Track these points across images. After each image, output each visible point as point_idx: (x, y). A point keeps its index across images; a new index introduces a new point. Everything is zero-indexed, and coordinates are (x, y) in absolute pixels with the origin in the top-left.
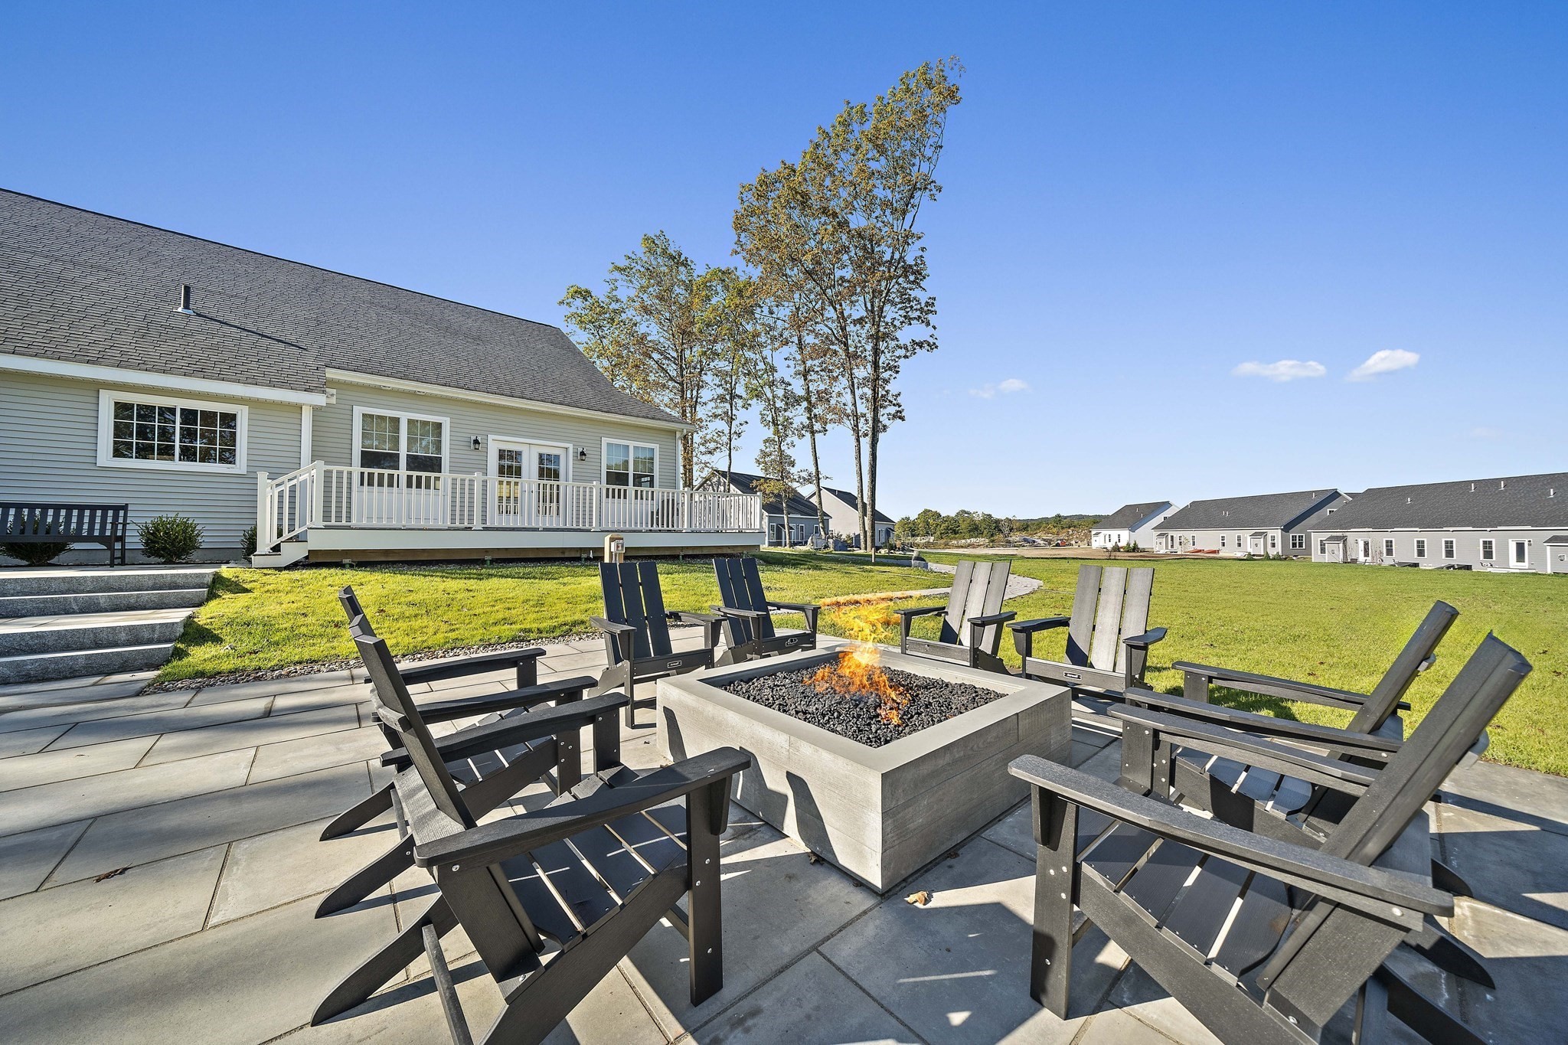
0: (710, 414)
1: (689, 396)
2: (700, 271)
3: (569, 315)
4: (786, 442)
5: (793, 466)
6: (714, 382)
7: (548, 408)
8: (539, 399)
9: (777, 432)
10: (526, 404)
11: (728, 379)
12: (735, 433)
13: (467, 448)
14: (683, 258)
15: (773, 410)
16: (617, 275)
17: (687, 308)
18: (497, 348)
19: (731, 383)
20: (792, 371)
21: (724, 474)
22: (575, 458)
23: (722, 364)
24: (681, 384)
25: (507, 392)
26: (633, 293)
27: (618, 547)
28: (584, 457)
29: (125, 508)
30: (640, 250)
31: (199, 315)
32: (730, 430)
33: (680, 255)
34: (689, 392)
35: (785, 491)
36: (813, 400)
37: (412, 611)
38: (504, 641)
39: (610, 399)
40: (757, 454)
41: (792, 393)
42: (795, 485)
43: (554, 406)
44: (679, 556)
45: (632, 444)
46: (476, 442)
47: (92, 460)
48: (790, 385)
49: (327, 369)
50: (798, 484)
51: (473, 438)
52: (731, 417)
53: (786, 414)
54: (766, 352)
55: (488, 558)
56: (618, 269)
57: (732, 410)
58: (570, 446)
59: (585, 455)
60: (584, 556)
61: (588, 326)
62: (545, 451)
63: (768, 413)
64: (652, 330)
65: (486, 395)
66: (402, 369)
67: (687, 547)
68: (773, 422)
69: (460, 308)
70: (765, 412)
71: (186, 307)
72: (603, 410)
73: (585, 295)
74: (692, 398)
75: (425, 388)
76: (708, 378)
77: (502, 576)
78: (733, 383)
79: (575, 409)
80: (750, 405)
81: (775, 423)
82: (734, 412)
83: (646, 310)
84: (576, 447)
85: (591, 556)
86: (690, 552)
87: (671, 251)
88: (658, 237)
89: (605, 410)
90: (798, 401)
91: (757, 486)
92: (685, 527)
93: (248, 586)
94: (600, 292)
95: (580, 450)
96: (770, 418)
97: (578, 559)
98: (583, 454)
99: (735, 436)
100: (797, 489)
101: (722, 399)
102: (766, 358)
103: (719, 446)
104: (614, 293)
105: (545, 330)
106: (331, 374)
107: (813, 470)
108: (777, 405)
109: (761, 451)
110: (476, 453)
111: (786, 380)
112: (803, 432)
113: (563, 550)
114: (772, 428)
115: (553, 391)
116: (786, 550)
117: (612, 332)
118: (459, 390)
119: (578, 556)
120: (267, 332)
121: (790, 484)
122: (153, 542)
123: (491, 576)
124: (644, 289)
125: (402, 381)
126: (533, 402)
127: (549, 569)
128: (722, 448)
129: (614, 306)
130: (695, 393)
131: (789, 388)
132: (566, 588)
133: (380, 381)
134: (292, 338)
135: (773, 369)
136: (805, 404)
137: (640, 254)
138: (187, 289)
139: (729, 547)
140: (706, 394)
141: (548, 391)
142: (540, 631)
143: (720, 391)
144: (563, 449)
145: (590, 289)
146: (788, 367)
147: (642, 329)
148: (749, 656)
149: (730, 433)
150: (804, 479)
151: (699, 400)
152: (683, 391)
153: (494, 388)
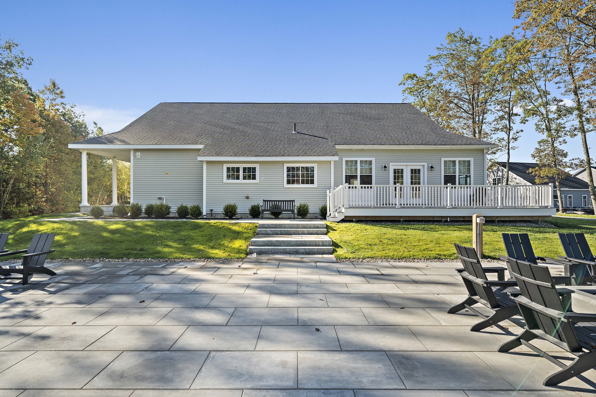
0: (493, 129)
1: (477, 119)
2: (485, 42)
3: (405, 89)
4: (558, 141)
5: (566, 157)
6: (496, 108)
7: (416, 147)
8: (411, 144)
9: (550, 136)
10: (406, 147)
11: (507, 105)
12: (513, 138)
13: (382, 170)
14: (473, 39)
15: (546, 121)
16: (432, 61)
17: (477, 68)
18: (387, 122)
19: (509, 107)
20: (563, 90)
21: (503, 165)
22: (428, 170)
23: (501, 96)
24: (472, 114)
25: (397, 143)
26: (441, 68)
27: (481, 220)
28: (432, 169)
29: (294, 201)
30: (445, 42)
31: (298, 133)
32: (509, 137)
33: (471, 38)
34: (477, 117)
35: (558, 174)
36: (585, 107)
37: (390, 242)
38: (432, 258)
39: (444, 137)
40: (533, 151)
41: (564, 106)
42: (567, 170)
43: (419, 146)
44: (495, 221)
45: (457, 160)
46: (385, 167)
47: (282, 186)
48: (562, 101)
49: (336, 146)
50: (570, 169)
51: (384, 165)
52: (510, 129)
53: (558, 121)
54: (541, 83)
55: (402, 220)
56: (433, 58)
57: (510, 125)
58: (426, 164)
59: (433, 168)
60: (443, 220)
61: (415, 93)
62: (414, 168)
63: (542, 123)
64: (454, 87)
65: (389, 146)
66: (357, 140)
67: (500, 217)
68: (547, 129)
69: (368, 105)
70: (540, 123)
71: (295, 131)
72: (442, 144)
73: (412, 77)
74: (479, 121)
75: (367, 147)
76: (492, 107)
77: (415, 229)
78: (511, 106)
79: (429, 146)
80: (527, 120)
81: (549, 129)
82: (512, 125)
83: (451, 77)
84: (428, 164)
85: (449, 220)
86: (502, 219)
87: (466, 37)
88: (458, 32)
89: (443, 144)
90: (569, 111)
91: (532, 172)
92: (499, 205)
93: (335, 228)
94: (421, 73)
95: (430, 165)
96: (544, 127)
97: (440, 221)
98: (432, 167)
99: (512, 140)
100: (570, 172)
101: (502, 118)
102: (540, 87)
103: (500, 148)
104: (430, 71)
105: (404, 106)
106: (338, 147)
107: (584, 157)
108: (550, 117)
109: (537, 149)
110: (385, 172)
111: (558, 98)
112: (576, 133)
113: (433, 217)
114: (546, 133)
115: (416, 139)
116: (560, 215)
117: (427, 93)
118: (379, 146)
119: (441, 219)
120: (315, 135)
121: (563, 169)
122: (299, 211)
123: (408, 229)
124: (448, 65)
125: (358, 146)
126: (409, 146)
127: (431, 226)
128: (502, 148)
129: (429, 78)
130: (481, 117)
131: (561, 104)
132: (446, 236)
133: (351, 147)
134: (322, 135)
135: (546, 93)
136: (576, 112)
137: (445, 44)
138: (295, 124)
139: (528, 217)
140: (489, 117)
141: (414, 138)
142: (445, 255)
143: (501, 113)
144: (422, 166)
145: (415, 73)
146: (559, 88)
147: (447, 87)
148: (588, 283)
149: (509, 138)
150: (576, 165)
151: (484, 121)
152: (473, 118)
153: (391, 142)
